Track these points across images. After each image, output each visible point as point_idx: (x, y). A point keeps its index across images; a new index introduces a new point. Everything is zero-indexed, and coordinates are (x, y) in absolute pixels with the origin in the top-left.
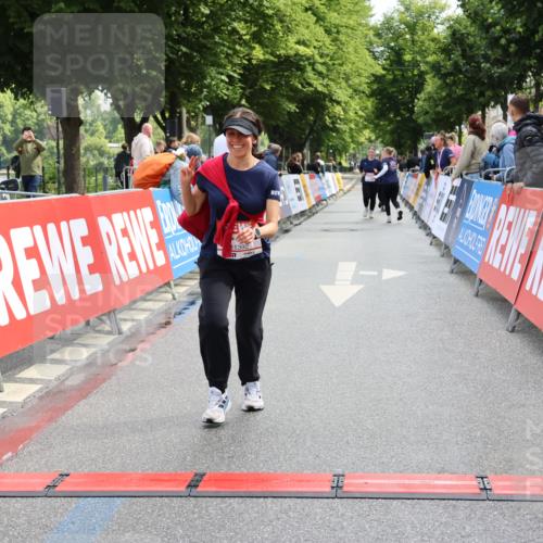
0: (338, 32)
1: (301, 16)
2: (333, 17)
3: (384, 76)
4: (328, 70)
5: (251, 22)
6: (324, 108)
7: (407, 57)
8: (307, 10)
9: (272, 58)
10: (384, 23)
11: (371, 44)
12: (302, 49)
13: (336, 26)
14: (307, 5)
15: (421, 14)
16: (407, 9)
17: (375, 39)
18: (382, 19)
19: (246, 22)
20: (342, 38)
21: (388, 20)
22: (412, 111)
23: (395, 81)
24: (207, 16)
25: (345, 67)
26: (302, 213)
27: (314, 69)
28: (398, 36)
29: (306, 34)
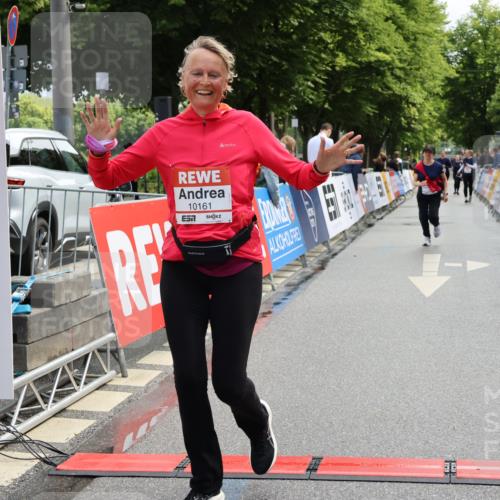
0: (415, 39)
1: (382, 25)
2: (411, 25)
3: (457, 79)
4: (406, 74)
5: (336, 32)
6: (401, 109)
7: (480, 61)
8: (387, 19)
9: (354, 64)
10: (457, 30)
11: (446, 49)
12: (381, 55)
13: (414, 34)
14: (388, 15)
15: (493, 20)
16: (480, 16)
17: (449, 45)
18: (456, 26)
19: (332, 31)
20: (420, 44)
21: (462, 27)
22: (484, 112)
23: (468, 82)
24: (295, 28)
25: (421, 71)
26: (384, 208)
27: (392, 74)
28: (471, 41)
29: (387, 42)
